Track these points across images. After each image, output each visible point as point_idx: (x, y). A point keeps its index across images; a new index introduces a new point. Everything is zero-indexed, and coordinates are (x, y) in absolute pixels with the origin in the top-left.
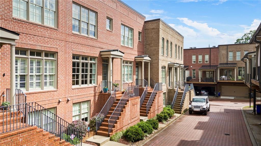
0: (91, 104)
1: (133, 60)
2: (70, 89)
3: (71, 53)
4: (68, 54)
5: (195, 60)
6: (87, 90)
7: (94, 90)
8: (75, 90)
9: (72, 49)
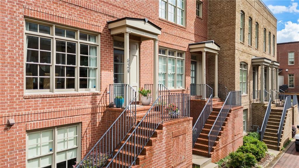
0: (84, 131)
1: (186, 50)
2: (15, 96)
3: (20, 13)
5: (293, 60)
6: (72, 101)
7: (91, 102)
8: (35, 101)
9: (24, 4)
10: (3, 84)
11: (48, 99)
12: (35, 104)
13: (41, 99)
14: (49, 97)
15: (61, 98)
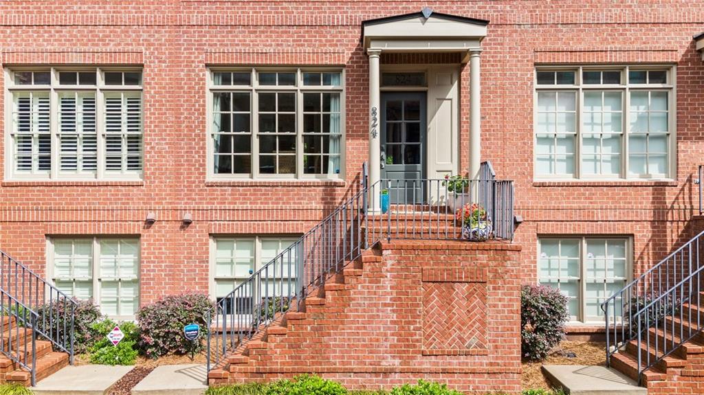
1: (674, 57)
2: (194, 182)
3: (200, 62)
4: (187, 66)
6: (283, 195)
7: (323, 199)
8: (222, 191)
9: (205, 48)
10: (179, 165)
11: (241, 188)
12: (222, 195)
13: (230, 188)
14: (242, 186)
15: (263, 188)
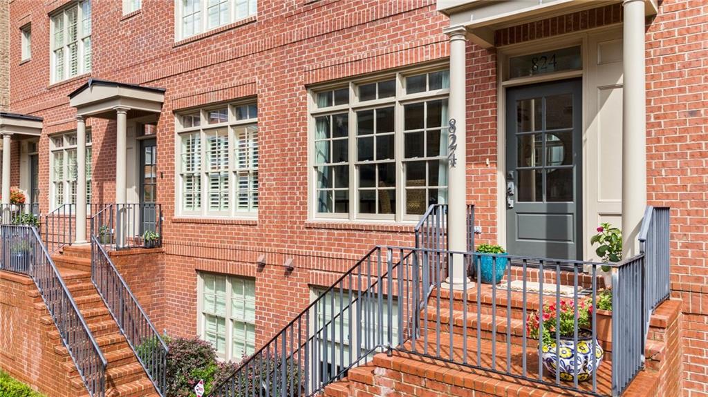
4: (290, 90)
8: (319, 233)
9: (304, 66)
10: (284, 203)
12: (319, 239)
13: (326, 231)
